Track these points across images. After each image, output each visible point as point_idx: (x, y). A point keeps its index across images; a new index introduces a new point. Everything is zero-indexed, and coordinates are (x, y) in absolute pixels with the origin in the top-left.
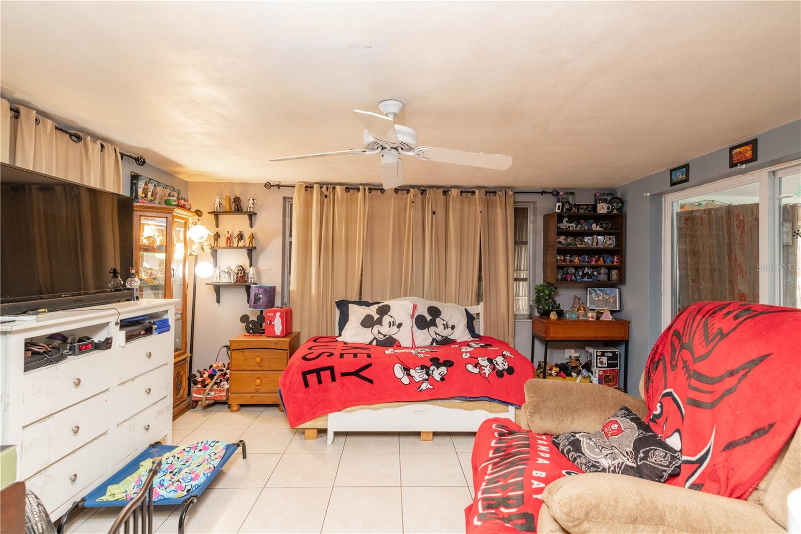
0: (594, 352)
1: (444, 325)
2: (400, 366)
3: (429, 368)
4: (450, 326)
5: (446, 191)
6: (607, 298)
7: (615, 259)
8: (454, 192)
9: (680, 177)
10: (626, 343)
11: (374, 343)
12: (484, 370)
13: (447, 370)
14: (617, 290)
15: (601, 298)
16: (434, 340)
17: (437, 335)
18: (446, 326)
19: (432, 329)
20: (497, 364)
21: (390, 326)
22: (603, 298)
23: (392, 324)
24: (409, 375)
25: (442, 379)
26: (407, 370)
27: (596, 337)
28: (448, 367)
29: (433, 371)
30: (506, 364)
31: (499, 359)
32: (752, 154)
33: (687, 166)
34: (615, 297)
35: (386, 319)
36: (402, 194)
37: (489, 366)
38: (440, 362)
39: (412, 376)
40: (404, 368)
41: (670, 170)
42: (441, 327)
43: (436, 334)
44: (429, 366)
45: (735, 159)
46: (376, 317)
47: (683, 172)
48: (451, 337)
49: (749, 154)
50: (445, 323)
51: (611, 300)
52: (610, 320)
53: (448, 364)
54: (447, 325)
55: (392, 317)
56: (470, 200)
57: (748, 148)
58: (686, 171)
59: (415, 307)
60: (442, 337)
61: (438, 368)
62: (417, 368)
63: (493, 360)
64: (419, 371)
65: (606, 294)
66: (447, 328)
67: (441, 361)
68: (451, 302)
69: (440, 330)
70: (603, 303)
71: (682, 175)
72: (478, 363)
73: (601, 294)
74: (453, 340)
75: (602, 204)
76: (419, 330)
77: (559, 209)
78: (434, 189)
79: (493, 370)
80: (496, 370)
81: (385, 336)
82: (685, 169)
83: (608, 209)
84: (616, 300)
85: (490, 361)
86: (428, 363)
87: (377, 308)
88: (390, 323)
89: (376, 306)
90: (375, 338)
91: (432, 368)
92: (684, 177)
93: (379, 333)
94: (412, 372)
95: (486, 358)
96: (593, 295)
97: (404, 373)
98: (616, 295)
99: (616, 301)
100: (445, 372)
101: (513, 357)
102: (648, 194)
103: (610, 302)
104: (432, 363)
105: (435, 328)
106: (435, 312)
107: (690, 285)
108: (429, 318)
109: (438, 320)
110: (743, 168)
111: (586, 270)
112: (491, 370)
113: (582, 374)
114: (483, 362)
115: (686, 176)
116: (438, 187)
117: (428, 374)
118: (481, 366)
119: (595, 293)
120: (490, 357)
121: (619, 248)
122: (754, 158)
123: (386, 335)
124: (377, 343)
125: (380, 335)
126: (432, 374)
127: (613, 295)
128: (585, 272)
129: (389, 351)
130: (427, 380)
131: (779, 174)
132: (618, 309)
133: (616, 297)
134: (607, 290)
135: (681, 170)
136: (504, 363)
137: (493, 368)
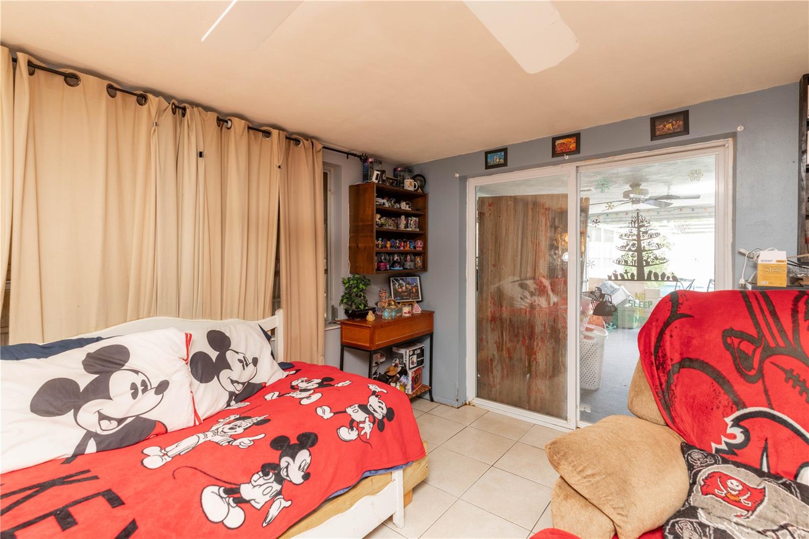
0: (406, 352)
1: (240, 361)
2: (215, 489)
3: (279, 465)
4: (251, 361)
5: (223, 120)
6: (410, 288)
7: (419, 244)
8: (238, 125)
9: (498, 160)
10: (431, 335)
11: (91, 447)
12: (363, 428)
13: (310, 455)
14: (418, 278)
15: (404, 288)
16: (231, 394)
17: (235, 384)
18: (244, 363)
19: (224, 374)
20: (374, 410)
21: (135, 395)
22: (406, 288)
23: (140, 388)
24: (240, 502)
25: (306, 476)
26: (232, 492)
27: (412, 335)
28: (310, 447)
29: (287, 467)
30: (384, 406)
31: (373, 402)
32: (576, 147)
33: (505, 150)
34: (416, 286)
35: (119, 382)
36: (124, 100)
37: (367, 419)
38: (292, 443)
39: (248, 502)
40: (225, 491)
41: (486, 152)
42: (236, 366)
43: (233, 382)
44: (278, 463)
45: (558, 149)
46: (84, 379)
47: (502, 156)
48: (257, 380)
49: (573, 146)
50: (241, 357)
51: (414, 290)
52: (420, 312)
53: (307, 441)
54: (245, 361)
55: (137, 372)
56: (261, 144)
57: (572, 140)
58: (504, 155)
59: (189, 339)
60: (243, 384)
61: (293, 458)
62: (256, 477)
63: (367, 405)
64: (261, 481)
65: (409, 284)
66: (247, 365)
67: (294, 441)
68: (231, 317)
69: (237, 373)
70: (406, 294)
71: (500, 159)
72: (353, 421)
73: (404, 284)
74: (260, 384)
75: (410, 180)
76: (203, 385)
77: (376, 179)
78: (200, 108)
79: (374, 423)
80: (377, 421)
81: (120, 421)
82: (503, 153)
83: (415, 187)
84: (418, 289)
85: (364, 408)
86: (272, 456)
87: (84, 357)
88: (134, 387)
89: (79, 354)
90: (89, 435)
91: (283, 463)
92: (502, 161)
93: (102, 417)
94: (246, 491)
95: (357, 405)
96: (397, 286)
97: (229, 504)
98: (417, 283)
99: (418, 291)
100: (308, 460)
101: (385, 392)
102: (457, 175)
103: (413, 292)
104: (279, 452)
105: (228, 370)
106: (219, 340)
107: (490, 270)
108: (214, 354)
109: (229, 355)
110: (566, 159)
111: (396, 258)
112: (372, 425)
113: (400, 382)
114: (358, 415)
115: (504, 160)
116: (207, 109)
117: (279, 480)
118: (358, 423)
119: (398, 284)
120: (360, 404)
121: (422, 232)
122: (577, 150)
123: (125, 419)
124: (98, 444)
125: (105, 423)
126: (287, 476)
127: (415, 284)
128: (395, 259)
129: (154, 458)
130: (279, 493)
131: (581, 170)
132: (420, 299)
133: (418, 287)
134: (409, 279)
135: (499, 153)
136: (380, 405)
137: (372, 420)
